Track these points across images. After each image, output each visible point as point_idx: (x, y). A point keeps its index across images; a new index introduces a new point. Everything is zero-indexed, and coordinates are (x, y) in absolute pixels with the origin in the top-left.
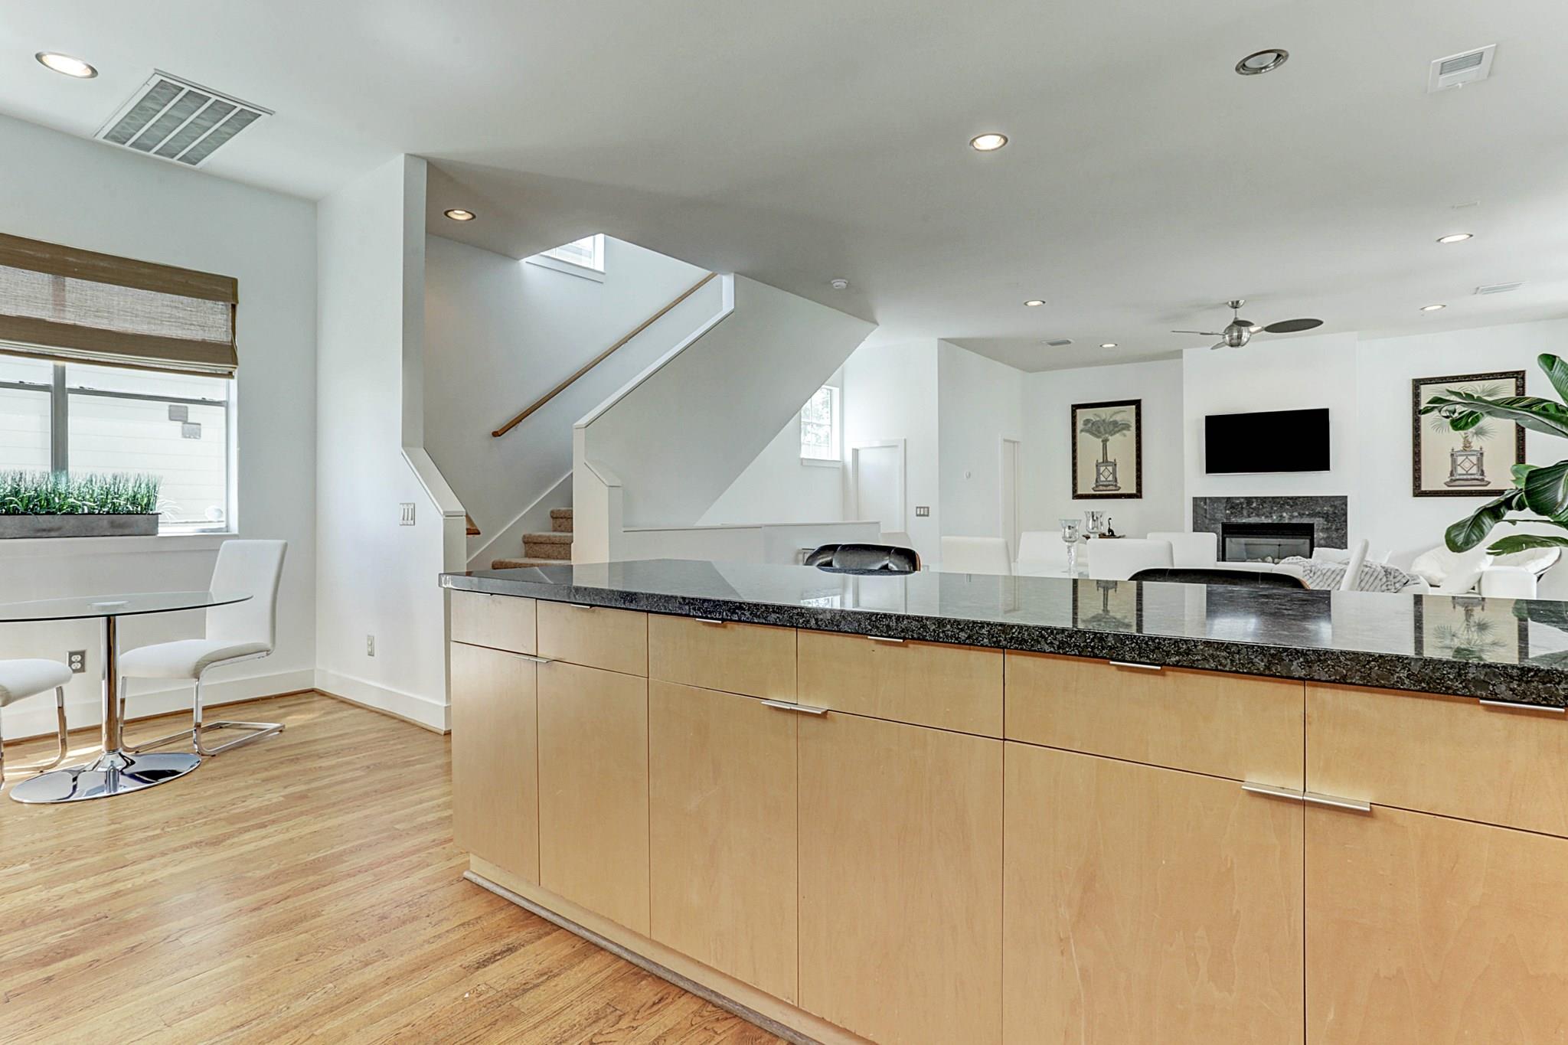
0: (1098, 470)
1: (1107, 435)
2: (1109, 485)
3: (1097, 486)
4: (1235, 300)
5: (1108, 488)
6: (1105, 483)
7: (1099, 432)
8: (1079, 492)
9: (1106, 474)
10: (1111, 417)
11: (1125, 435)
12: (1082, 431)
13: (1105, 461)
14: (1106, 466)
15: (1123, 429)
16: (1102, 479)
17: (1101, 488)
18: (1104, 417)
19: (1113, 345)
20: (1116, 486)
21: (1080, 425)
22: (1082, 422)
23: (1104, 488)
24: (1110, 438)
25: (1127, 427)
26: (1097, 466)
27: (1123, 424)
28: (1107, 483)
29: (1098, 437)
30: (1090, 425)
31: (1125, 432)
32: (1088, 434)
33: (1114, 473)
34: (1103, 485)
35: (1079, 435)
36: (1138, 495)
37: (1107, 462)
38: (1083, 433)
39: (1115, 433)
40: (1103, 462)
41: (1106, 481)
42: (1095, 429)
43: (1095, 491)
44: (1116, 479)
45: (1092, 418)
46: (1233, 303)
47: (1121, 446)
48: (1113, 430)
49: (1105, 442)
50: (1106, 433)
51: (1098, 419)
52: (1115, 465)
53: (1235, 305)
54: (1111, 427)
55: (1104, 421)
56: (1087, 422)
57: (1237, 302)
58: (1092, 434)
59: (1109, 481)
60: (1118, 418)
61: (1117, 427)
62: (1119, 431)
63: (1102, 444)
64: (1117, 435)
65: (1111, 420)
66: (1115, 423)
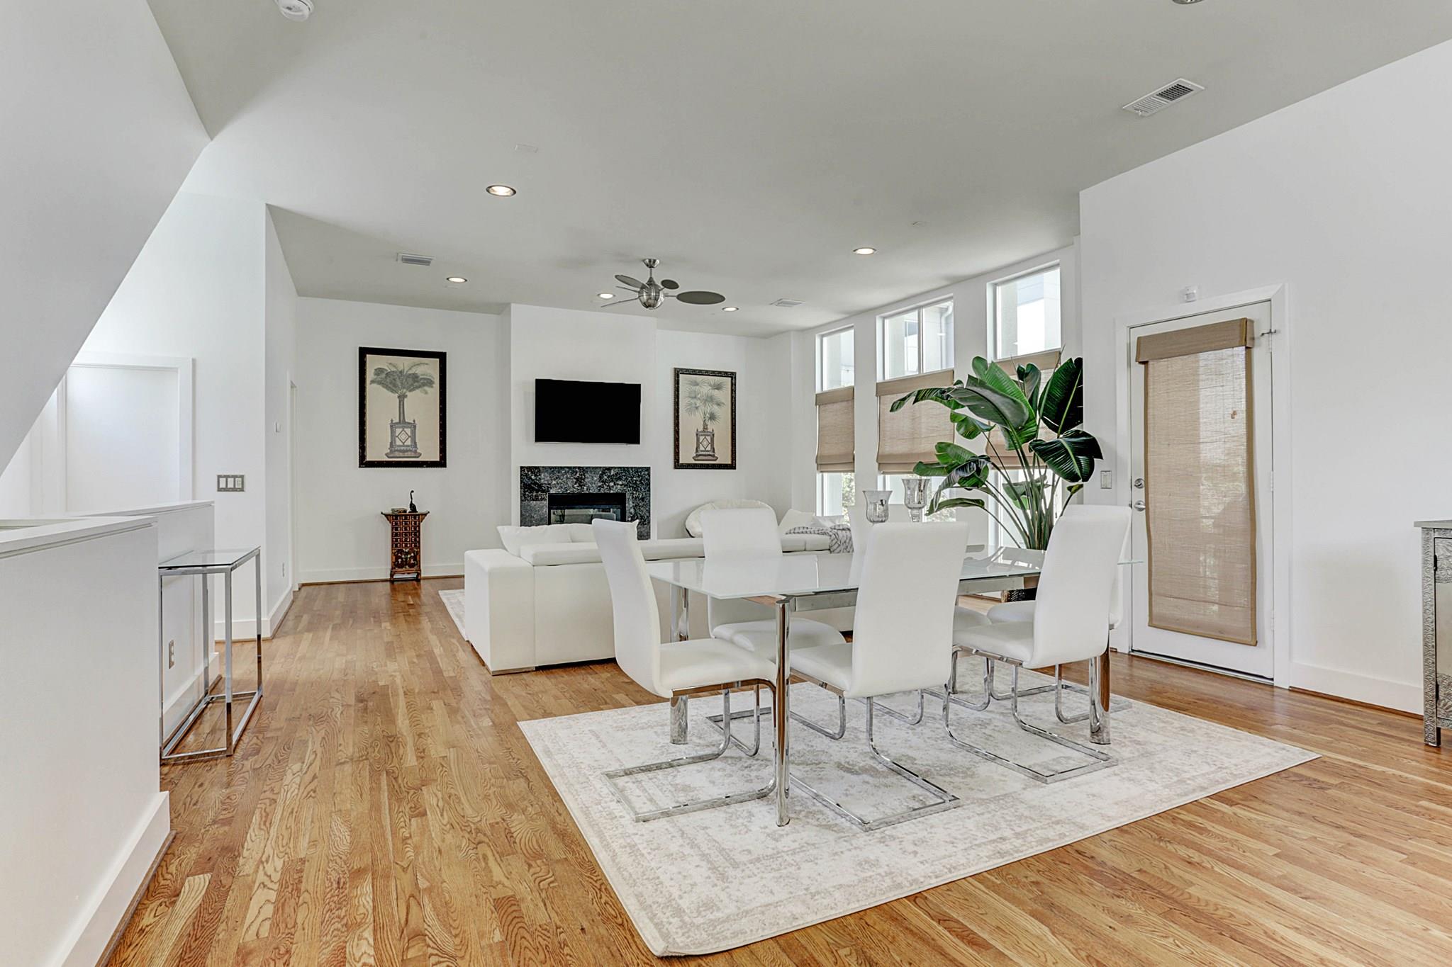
0: (393, 432)
1: (405, 390)
2: (407, 451)
3: (391, 452)
4: (652, 258)
5: (406, 454)
6: (402, 448)
7: (395, 386)
8: (368, 459)
9: (403, 437)
10: (410, 369)
11: (426, 393)
12: (372, 382)
13: (402, 422)
14: (403, 428)
15: (424, 385)
16: (398, 443)
17: (397, 454)
18: (401, 368)
19: (462, 280)
20: (416, 452)
21: (370, 375)
22: (373, 371)
23: (401, 455)
24: (408, 393)
25: (429, 383)
26: (391, 426)
27: (425, 379)
28: (405, 448)
29: (393, 391)
30: (383, 376)
31: (426, 388)
32: (380, 387)
33: (413, 437)
34: (400, 451)
35: (369, 387)
36: (442, 463)
37: (404, 422)
38: (375, 385)
39: (414, 389)
40: (400, 422)
41: (404, 446)
42: (390, 381)
43: (389, 457)
44: (415, 443)
45: (387, 368)
46: (650, 261)
47: (422, 405)
48: (412, 385)
49: (402, 398)
50: (404, 388)
51: (393, 369)
52: (415, 427)
53: (651, 265)
54: (410, 381)
55: (401, 372)
56: (379, 371)
57: (655, 261)
58: (386, 387)
59: (408, 446)
60: (419, 371)
61: (416, 382)
62: (420, 387)
63: (398, 400)
64: (418, 391)
65: (410, 372)
66: (415, 377)
